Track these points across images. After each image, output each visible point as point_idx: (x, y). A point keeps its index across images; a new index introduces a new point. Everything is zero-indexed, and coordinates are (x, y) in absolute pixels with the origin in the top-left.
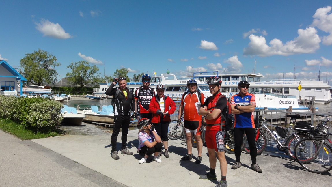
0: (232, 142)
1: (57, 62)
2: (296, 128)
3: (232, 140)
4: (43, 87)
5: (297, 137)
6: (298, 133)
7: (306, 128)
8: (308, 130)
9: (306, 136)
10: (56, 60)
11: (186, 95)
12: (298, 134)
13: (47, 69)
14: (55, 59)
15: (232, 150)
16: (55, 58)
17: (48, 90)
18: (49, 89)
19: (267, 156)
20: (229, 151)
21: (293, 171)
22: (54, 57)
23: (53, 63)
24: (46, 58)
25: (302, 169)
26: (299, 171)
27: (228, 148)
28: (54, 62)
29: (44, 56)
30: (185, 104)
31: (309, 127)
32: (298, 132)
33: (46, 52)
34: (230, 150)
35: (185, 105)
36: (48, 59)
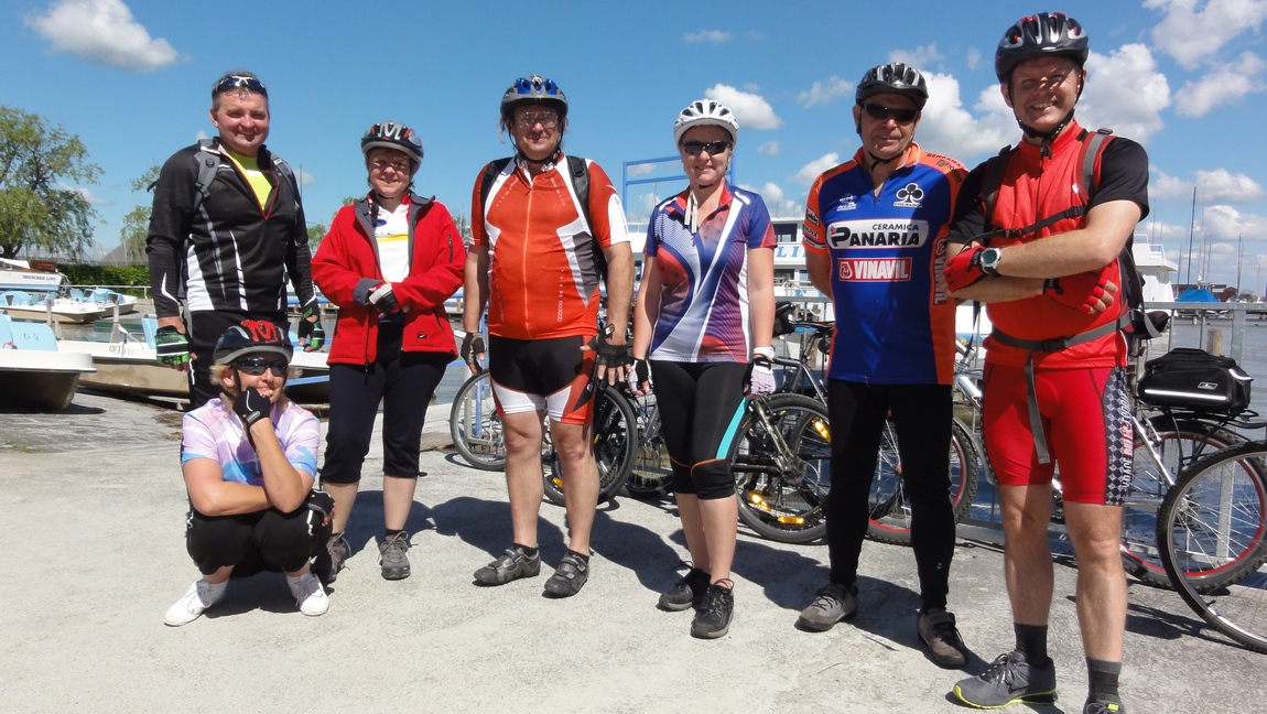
0: (786, 473)
1: (86, 161)
2: (1147, 391)
3: (785, 464)
4: (25, 264)
5: (1150, 443)
6: (1154, 420)
7: (1207, 386)
8: (1223, 398)
9: (1204, 432)
10: (82, 152)
11: (502, 178)
12: (1160, 424)
13: (46, 189)
14: (76, 147)
15: (782, 520)
16: (78, 142)
17: (47, 275)
18: (53, 272)
19: (974, 552)
20: (768, 527)
21: (1154, 650)
22: (74, 142)
23: (71, 165)
24: (37, 143)
25: (1195, 630)
26: (1185, 648)
27: (764, 507)
28: (73, 160)
29: (29, 132)
30: (494, 233)
31: (1223, 384)
32: (1157, 413)
33: (36, 118)
34: (773, 521)
35: (493, 241)
36: (45, 149)
